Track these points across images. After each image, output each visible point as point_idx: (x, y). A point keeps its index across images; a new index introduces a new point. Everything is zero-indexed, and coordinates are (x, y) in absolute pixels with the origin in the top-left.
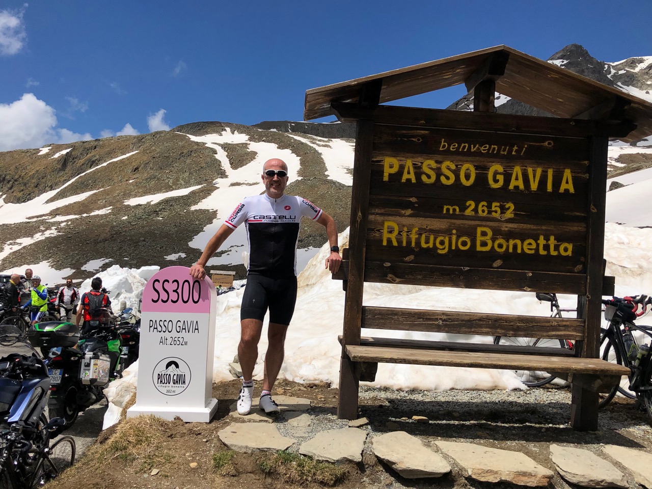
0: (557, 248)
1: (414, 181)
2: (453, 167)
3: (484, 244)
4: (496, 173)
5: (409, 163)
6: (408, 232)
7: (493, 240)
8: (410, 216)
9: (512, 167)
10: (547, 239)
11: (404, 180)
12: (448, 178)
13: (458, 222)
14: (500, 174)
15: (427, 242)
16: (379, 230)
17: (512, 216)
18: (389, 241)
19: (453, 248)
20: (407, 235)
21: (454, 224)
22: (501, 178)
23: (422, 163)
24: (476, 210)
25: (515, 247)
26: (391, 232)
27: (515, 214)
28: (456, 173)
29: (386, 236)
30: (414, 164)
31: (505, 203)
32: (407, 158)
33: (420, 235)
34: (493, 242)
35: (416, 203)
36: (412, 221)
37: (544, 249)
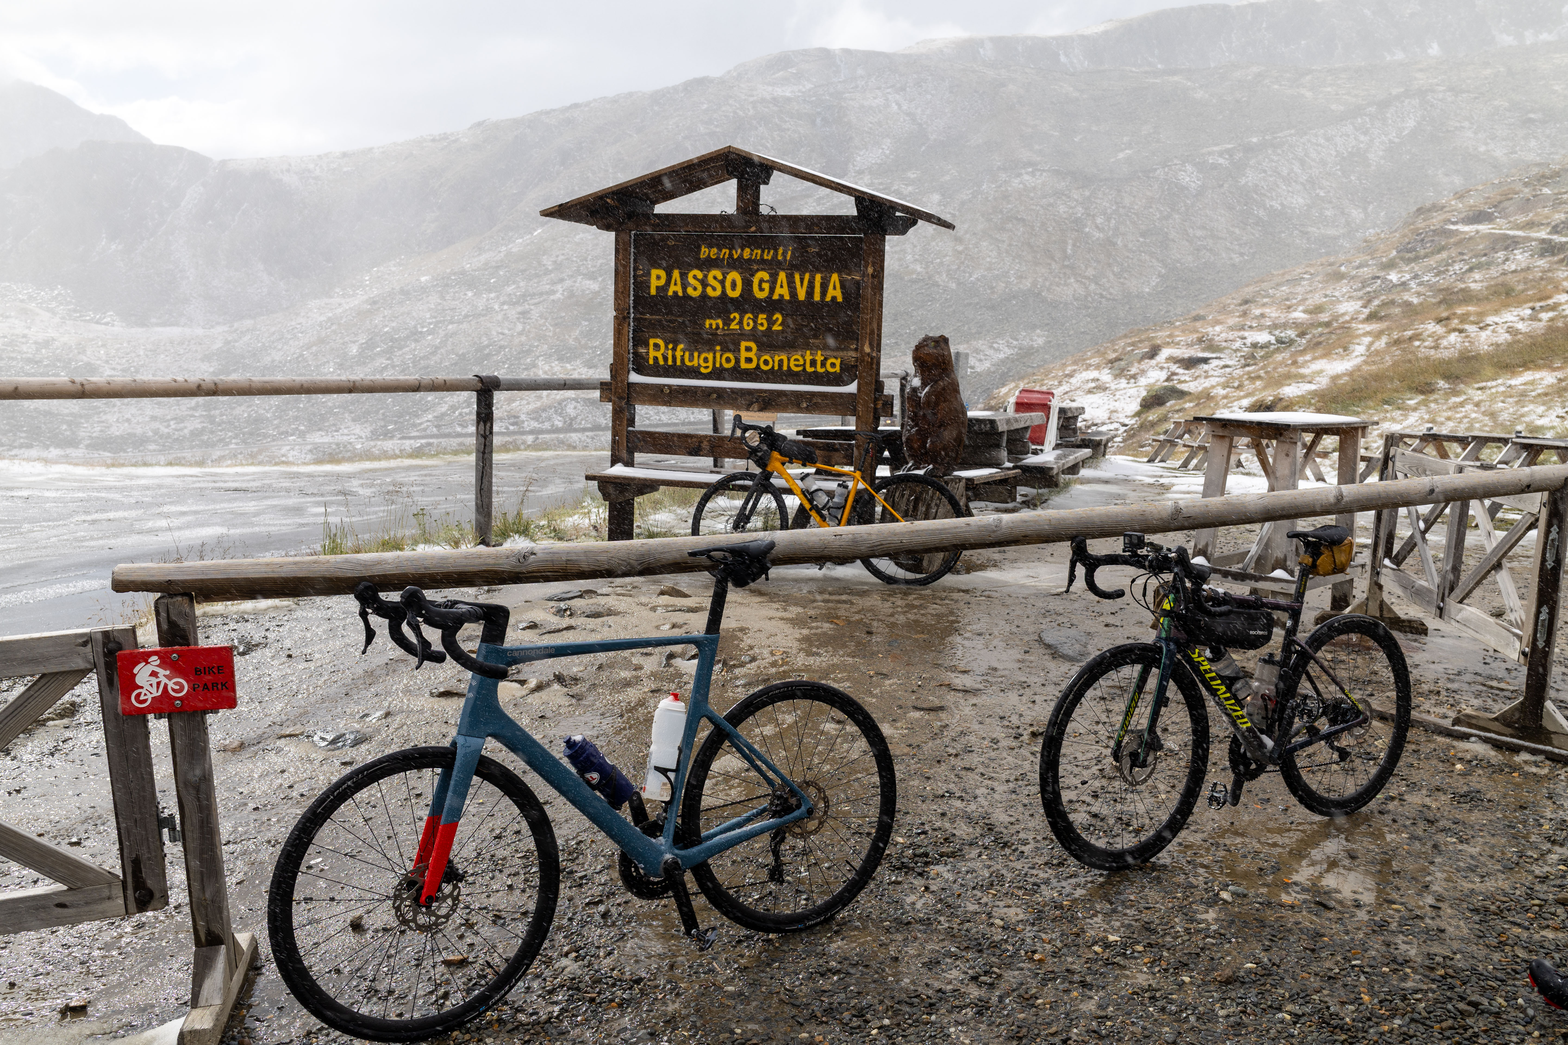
0: (823, 364)
1: (680, 294)
2: (720, 277)
3: (749, 360)
4: (761, 281)
5: (675, 274)
7: (759, 356)
9: (777, 274)
10: (814, 354)
11: (670, 293)
12: (714, 289)
14: (765, 281)
15: (691, 360)
18: (656, 359)
19: (718, 365)
22: (766, 286)
24: (740, 323)
25: (781, 361)
26: (657, 350)
28: (722, 282)
29: (652, 353)
30: (680, 276)
31: (772, 315)
32: (675, 269)
34: (759, 358)
37: (811, 366)
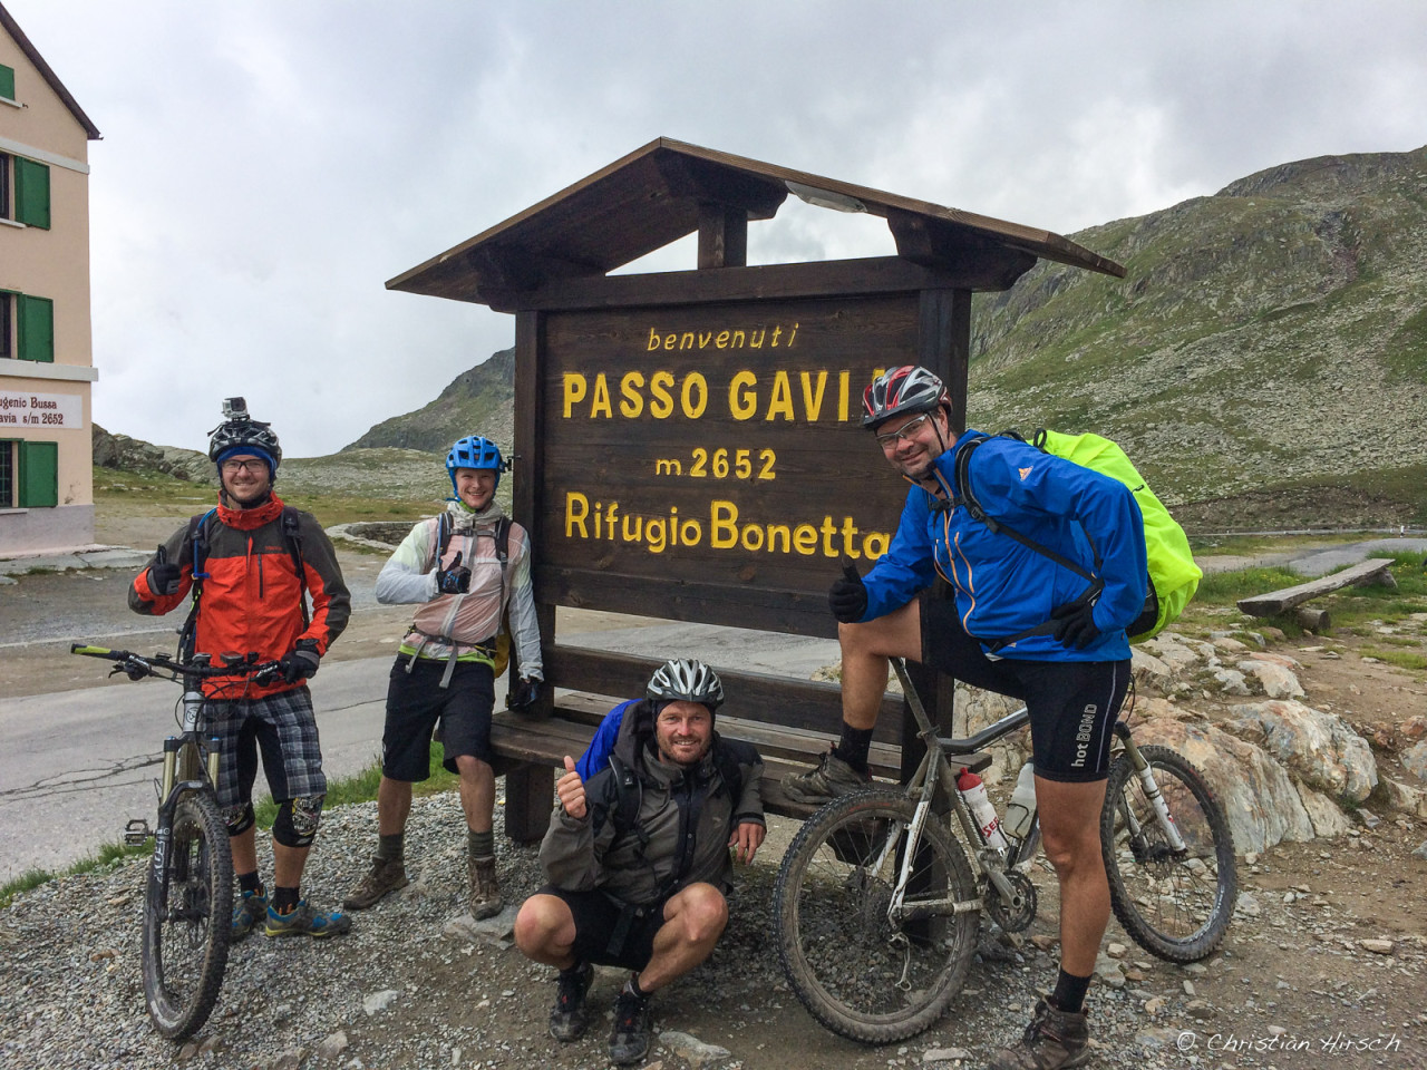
0: (858, 542)
1: (610, 414)
2: (670, 382)
3: (724, 534)
4: (744, 388)
11: (594, 413)
14: (751, 389)
15: (632, 531)
18: (576, 528)
19: (674, 543)
22: (751, 397)
24: (708, 467)
29: (571, 518)
34: (740, 530)
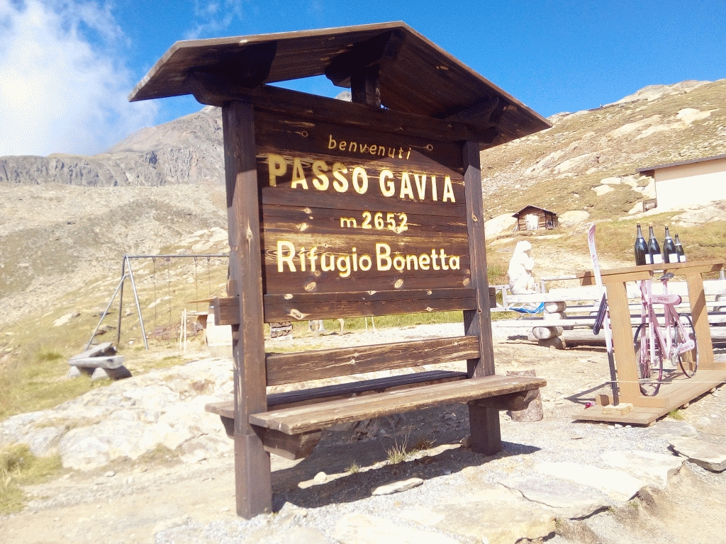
5: (297, 163)
6: (305, 252)
7: (392, 256)
8: (306, 232)
9: (400, 173)
10: (438, 253)
12: (341, 184)
13: (357, 237)
16: (271, 252)
17: (406, 228)
20: (306, 257)
21: (353, 240)
23: (312, 164)
25: (412, 263)
26: (286, 254)
27: (408, 226)
28: (349, 178)
30: (303, 165)
31: (399, 214)
32: (294, 156)
33: (319, 255)
35: (309, 215)
36: (308, 238)
37: (437, 264)
